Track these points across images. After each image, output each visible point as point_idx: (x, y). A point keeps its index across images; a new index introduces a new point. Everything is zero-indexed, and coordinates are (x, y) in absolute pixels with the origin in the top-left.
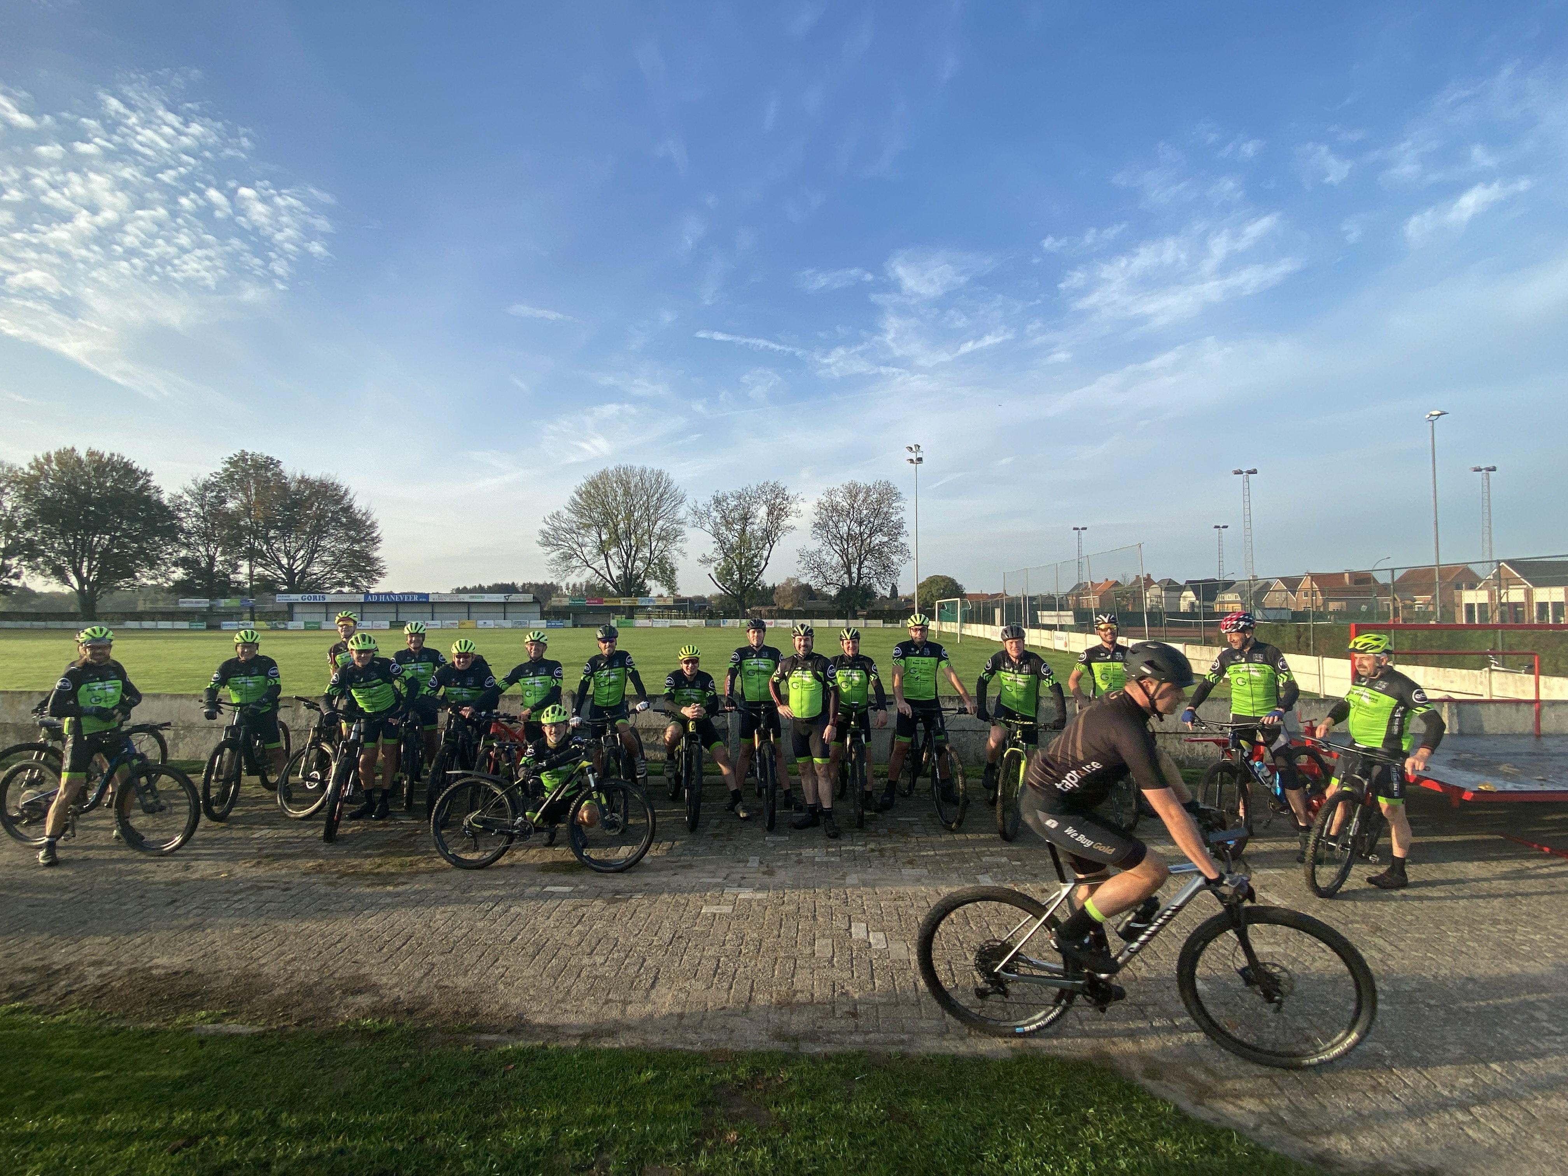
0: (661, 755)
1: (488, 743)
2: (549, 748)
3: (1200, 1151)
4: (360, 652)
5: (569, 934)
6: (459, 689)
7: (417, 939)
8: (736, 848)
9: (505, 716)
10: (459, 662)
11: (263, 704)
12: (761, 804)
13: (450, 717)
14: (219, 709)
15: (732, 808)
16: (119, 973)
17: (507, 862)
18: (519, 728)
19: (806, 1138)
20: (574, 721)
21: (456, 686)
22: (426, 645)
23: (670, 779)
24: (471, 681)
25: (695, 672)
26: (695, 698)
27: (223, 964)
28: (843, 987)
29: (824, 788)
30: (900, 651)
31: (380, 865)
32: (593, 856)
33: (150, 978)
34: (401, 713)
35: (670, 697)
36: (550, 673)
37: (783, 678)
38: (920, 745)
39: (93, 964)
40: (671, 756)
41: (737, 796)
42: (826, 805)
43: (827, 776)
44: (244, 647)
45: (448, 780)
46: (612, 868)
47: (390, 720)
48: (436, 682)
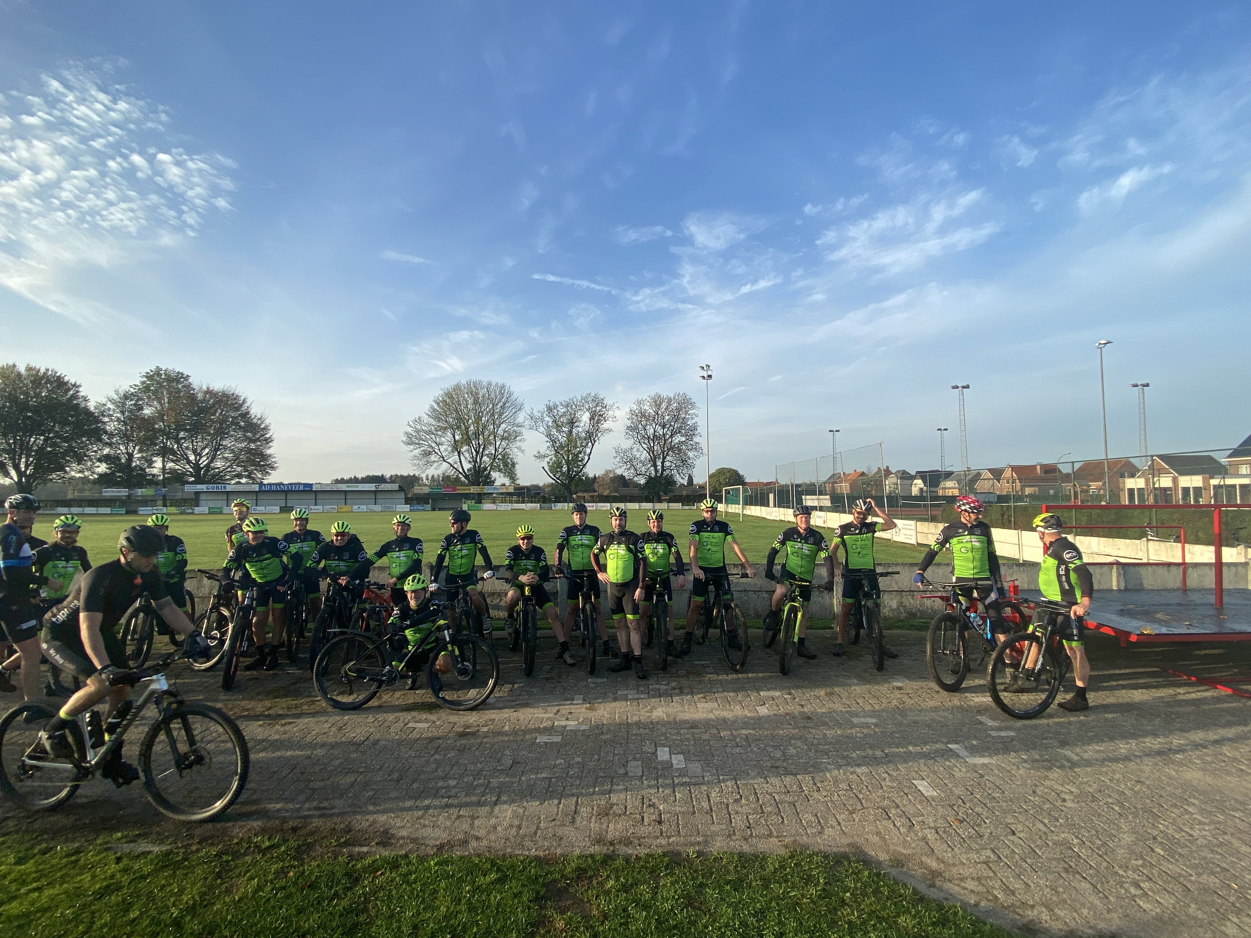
0: (503, 614)
2: (411, 610)
3: (934, 924)
4: (254, 532)
6: (337, 562)
8: (564, 689)
9: (375, 584)
10: (337, 540)
11: (173, 577)
12: (583, 653)
13: (329, 585)
15: (560, 656)
17: (376, 704)
18: (386, 593)
19: (621, 925)
20: (433, 587)
21: (334, 560)
22: (309, 527)
23: (510, 634)
24: (346, 556)
25: (530, 546)
26: (530, 567)
28: (650, 800)
29: (635, 638)
30: (695, 528)
31: (270, 708)
32: (447, 698)
35: (510, 567)
36: (412, 548)
37: (602, 550)
38: (712, 603)
40: (511, 616)
41: (565, 647)
42: (637, 653)
43: (638, 629)
45: (326, 638)
46: (463, 707)
47: (278, 588)
48: (318, 557)
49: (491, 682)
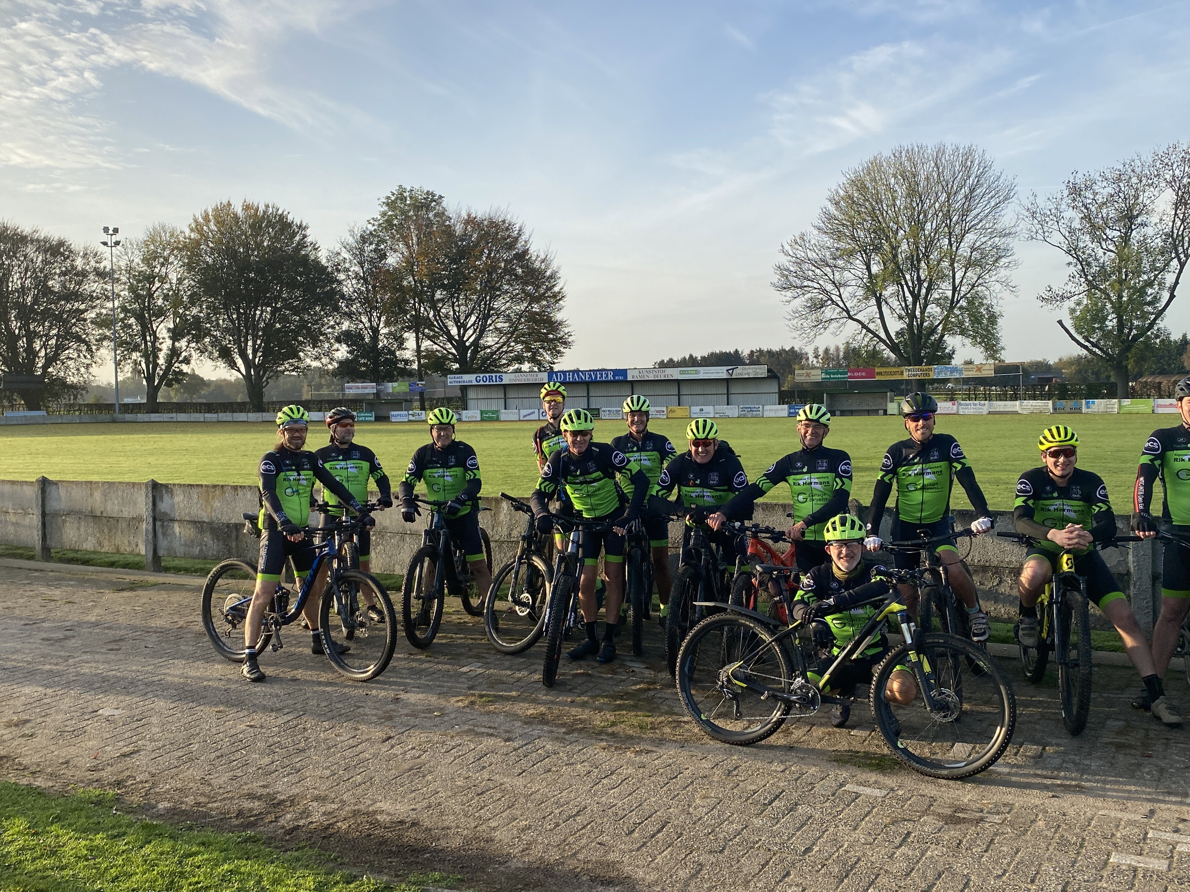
1: (747, 568)
2: (837, 579)
4: (575, 433)
5: (891, 857)
6: (699, 490)
7: (676, 827)
9: (767, 530)
10: (697, 451)
11: (462, 503)
13: (688, 529)
14: (416, 508)
16: (343, 813)
17: (782, 742)
20: (871, 543)
21: (694, 486)
24: (714, 478)
25: (1070, 471)
26: (1072, 515)
27: (449, 820)
31: (613, 724)
32: (912, 751)
33: (376, 824)
34: (628, 521)
35: (1026, 512)
36: (832, 468)
39: (316, 799)
40: (1028, 612)
44: (439, 430)
46: (945, 772)
47: (615, 529)
48: (668, 479)
49: (1000, 733)
